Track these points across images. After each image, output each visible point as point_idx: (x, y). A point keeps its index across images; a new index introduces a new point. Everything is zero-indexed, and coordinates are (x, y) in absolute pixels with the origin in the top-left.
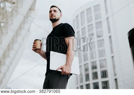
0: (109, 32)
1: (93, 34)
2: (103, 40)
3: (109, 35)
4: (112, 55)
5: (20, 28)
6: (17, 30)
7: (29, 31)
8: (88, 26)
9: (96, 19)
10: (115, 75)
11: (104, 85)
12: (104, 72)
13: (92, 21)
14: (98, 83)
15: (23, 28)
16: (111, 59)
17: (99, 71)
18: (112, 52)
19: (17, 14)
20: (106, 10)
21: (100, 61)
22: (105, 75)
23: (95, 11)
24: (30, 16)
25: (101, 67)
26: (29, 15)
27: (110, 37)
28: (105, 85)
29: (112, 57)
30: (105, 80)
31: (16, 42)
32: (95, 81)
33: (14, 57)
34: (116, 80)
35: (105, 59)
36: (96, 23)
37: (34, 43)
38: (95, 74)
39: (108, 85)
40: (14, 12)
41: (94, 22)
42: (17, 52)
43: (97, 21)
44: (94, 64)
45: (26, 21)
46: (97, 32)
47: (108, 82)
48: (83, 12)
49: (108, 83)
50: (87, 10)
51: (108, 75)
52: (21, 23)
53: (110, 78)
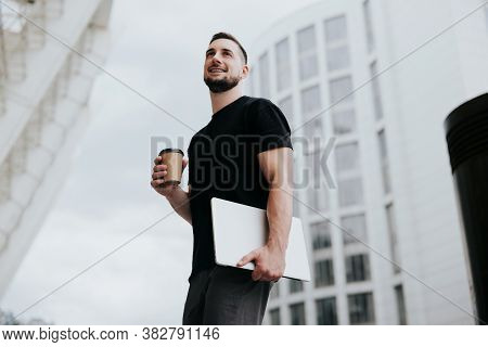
0: (379, 114)
1: (318, 123)
2: (355, 143)
3: (379, 127)
4: (388, 200)
5: (54, 94)
6: (42, 103)
7: (85, 104)
8: (304, 91)
9: (331, 67)
10: (397, 271)
11: (354, 309)
12: (357, 260)
13: (315, 72)
14: (333, 299)
15: (65, 96)
16: (382, 212)
17: (338, 256)
18: (387, 189)
19: (43, 43)
20: (370, 36)
21: (343, 218)
22: (359, 273)
23: (328, 38)
24: (90, 51)
25: (346, 242)
26: (87, 46)
27: (381, 133)
28: (360, 309)
29: (388, 207)
30: (359, 287)
31: (38, 145)
32: (325, 292)
33: (30, 202)
34: (399, 288)
35: (363, 215)
36: (332, 82)
37: (159, 162)
38: (324, 267)
39: (369, 307)
40: (31, 37)
41: (323, 78)
42: (40, 182)
43: (336, 74)
44: (323, 233)
45: (74, 68)
46: (334, 117)
47: (369, 297)
48: (285, 41)
49: (372, 300)
50: (301, 32)
51: (369, 273)
52: (58, 76)
53: (379, 284)
